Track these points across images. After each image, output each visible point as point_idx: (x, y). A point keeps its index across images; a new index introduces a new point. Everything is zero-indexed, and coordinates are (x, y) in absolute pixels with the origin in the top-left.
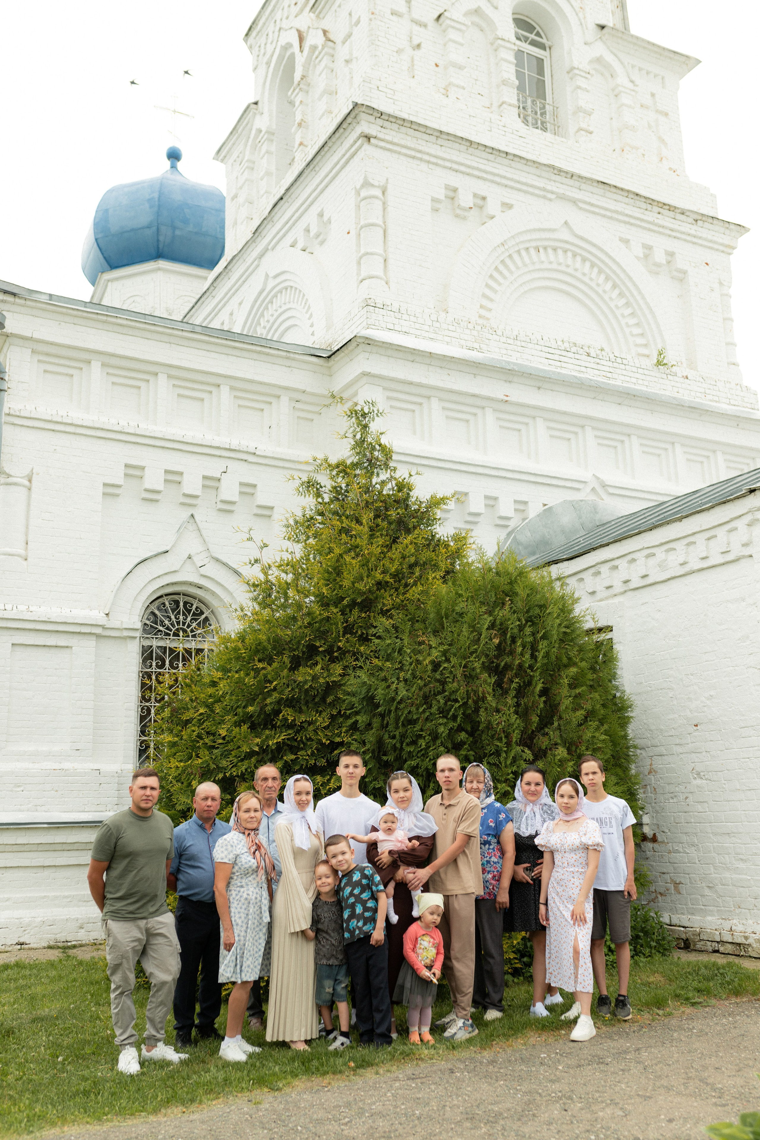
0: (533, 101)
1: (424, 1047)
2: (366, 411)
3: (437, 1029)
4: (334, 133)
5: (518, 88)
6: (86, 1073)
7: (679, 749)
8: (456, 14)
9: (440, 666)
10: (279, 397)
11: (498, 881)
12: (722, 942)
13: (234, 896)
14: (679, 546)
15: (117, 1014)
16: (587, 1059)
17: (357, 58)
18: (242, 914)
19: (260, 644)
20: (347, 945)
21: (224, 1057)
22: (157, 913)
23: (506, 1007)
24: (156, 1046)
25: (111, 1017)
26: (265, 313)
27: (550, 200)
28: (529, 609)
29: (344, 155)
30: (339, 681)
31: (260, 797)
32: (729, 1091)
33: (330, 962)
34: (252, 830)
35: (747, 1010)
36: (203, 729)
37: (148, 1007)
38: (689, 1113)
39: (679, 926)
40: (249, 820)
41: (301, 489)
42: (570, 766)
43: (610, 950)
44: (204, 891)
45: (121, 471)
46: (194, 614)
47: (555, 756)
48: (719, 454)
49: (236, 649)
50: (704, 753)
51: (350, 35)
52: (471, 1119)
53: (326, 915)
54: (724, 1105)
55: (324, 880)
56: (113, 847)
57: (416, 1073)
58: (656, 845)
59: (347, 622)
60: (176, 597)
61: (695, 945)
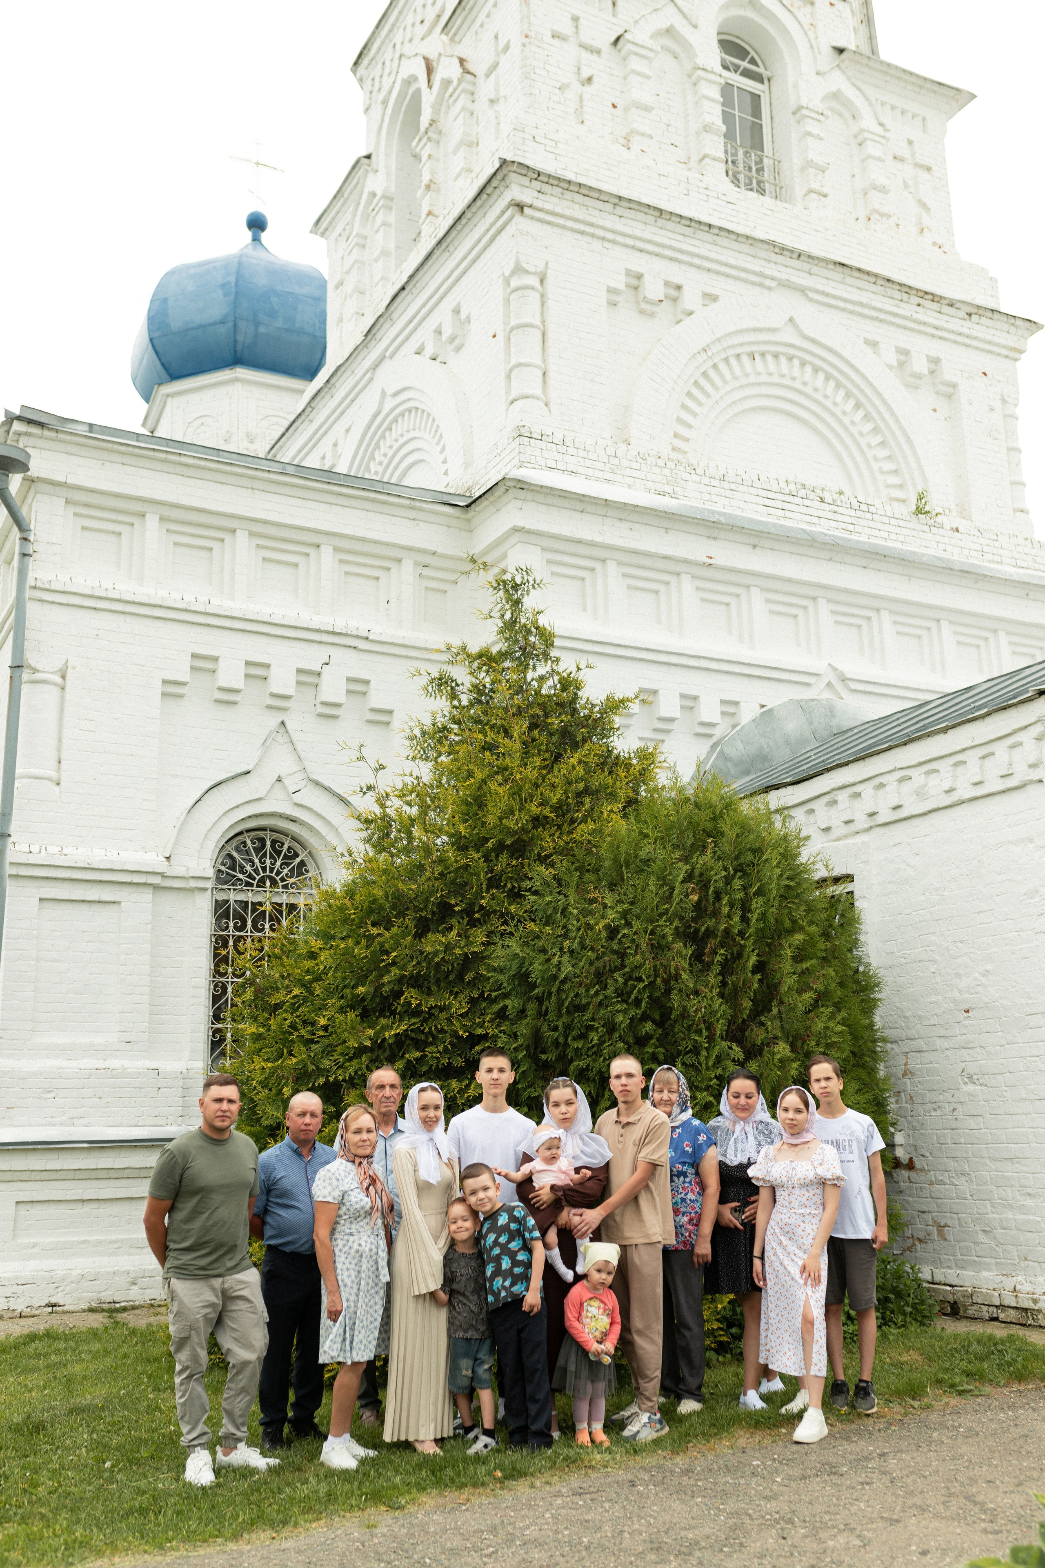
0: (746, 153)
1: (595, 1451)
2: (518, 581)
3: (614, 1426)
4: (475, 200)
5: (725, 136)
6: (142, 1484)
7: (945, 1044)
8: (640, 35)
9: (618, 932)
10: (400, 561)
11: (696, 1225)
12: (1002, 1307)
13: (340, 1246)
14: (944, 766)
15: (184, 1405)
16: (815, 1468)
17: (505, 97)
18: (351, 1272)
19: (374, 901)
20: (493, 1311)
21: (327, 1462)
22: (236, 1268)
23: (707, 1396)
24: (236, 1448)
25: (175, 1407)
26: (381, 443)
27: (770, 288)
28: (740, 853)
29: (488, 230)
30: (482, 952)
31: (374, 1112)
32: (1004, 1512)
33: (469, 1335)
34: (364, 1157)
35: (1034, 1401)
36: (297, 1017)
37: (225, 1396)
38: (950, 1542)
39: (945, 1284)
40: (361, 1144)
41: (430, 689)
42: (794, 1069)
43: (849, 1317)
44: (300, 1238)
45: (186, 662)
46: (285, 857)
47: (774, 1054)
48: (1002, 635)
49: (342, 909)
50: (978, 1050)
51: (495, 66)
52: (657, 1550)
53: (464, 1271)
54: (996, 1532)
55: (460, 1223)
56: (177, 1178)
57: (585, 1485)
58: (912, 1174)
59: (492, 872)
60: (261, 834)
61: (965, 1311)
